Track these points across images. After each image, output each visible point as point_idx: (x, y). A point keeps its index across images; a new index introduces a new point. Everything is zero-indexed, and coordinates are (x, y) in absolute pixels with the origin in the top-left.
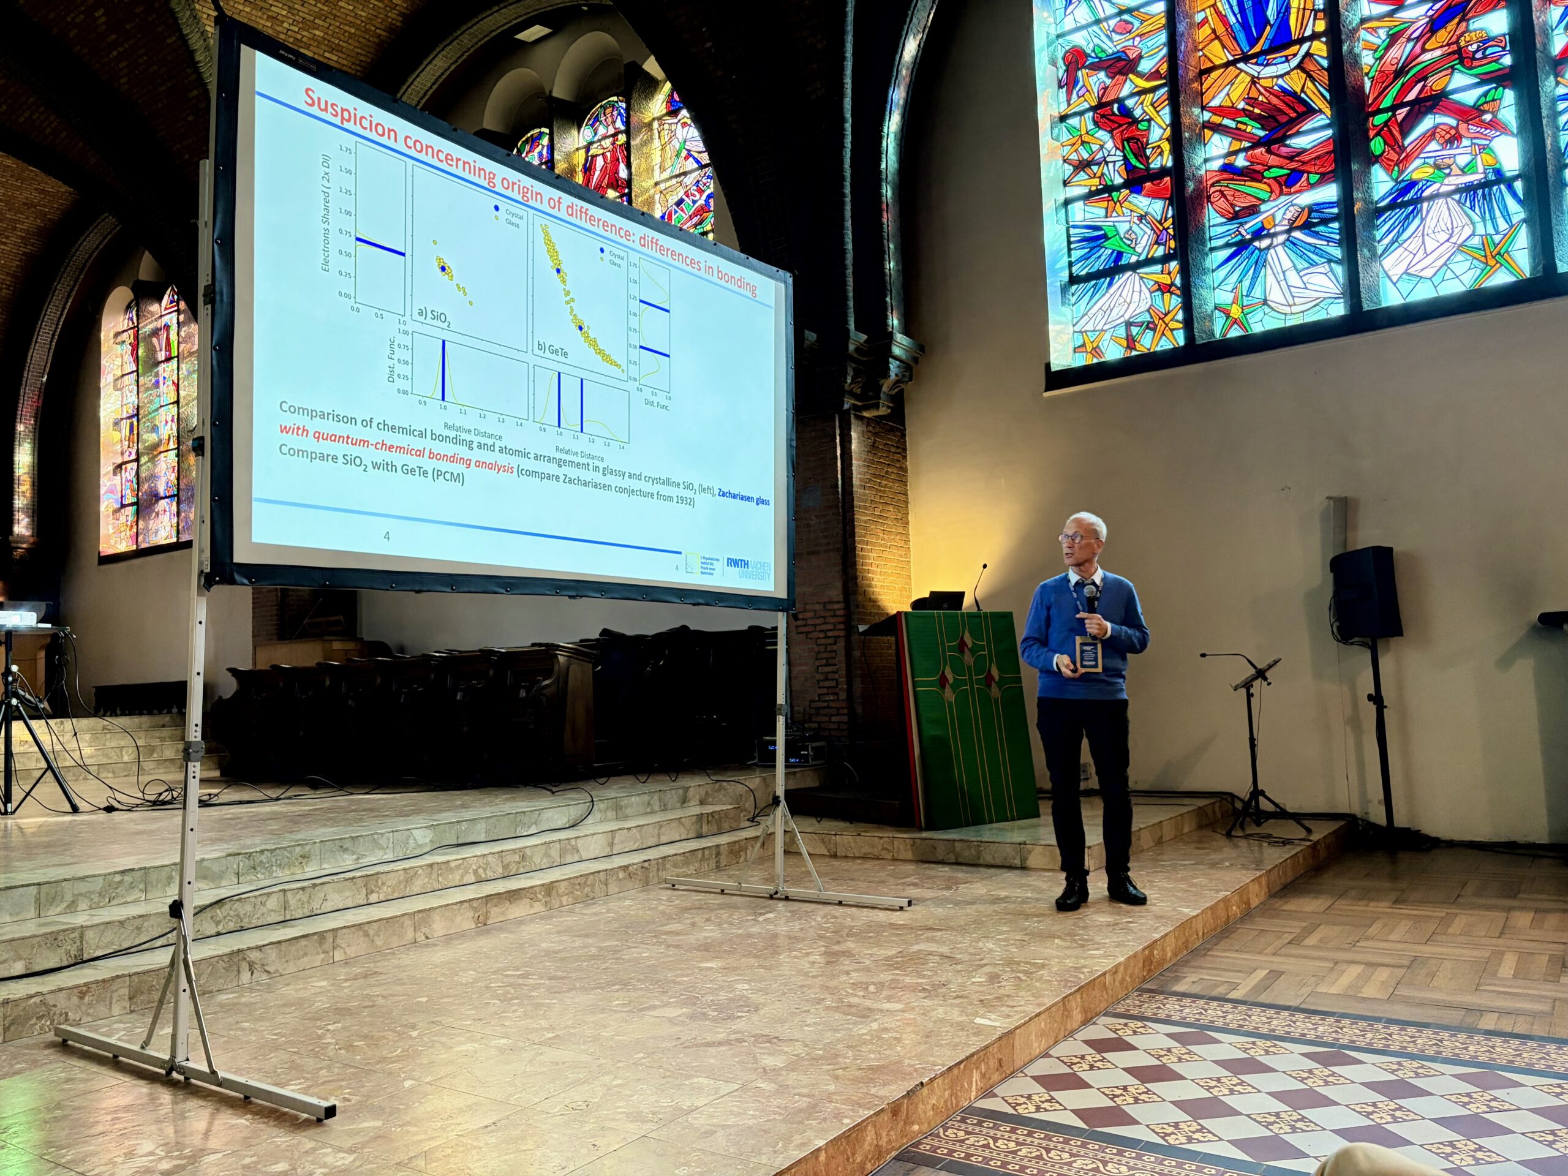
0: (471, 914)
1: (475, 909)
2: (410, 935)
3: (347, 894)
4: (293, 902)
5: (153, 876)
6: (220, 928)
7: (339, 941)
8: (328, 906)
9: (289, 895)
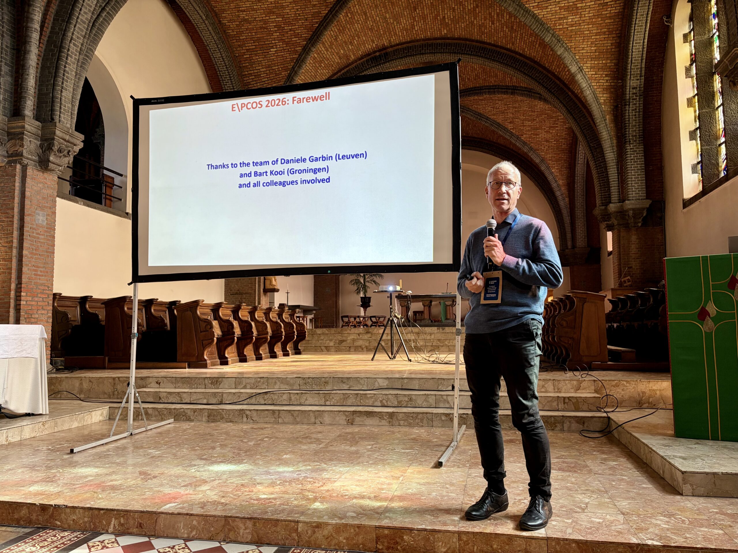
1: (346, 416)
2: (313, 420)
3: (316, 399)
4: (293, 398)
6: (266, 402)
7: (280, 415)
8: (307, 402)
9: (292, 395)
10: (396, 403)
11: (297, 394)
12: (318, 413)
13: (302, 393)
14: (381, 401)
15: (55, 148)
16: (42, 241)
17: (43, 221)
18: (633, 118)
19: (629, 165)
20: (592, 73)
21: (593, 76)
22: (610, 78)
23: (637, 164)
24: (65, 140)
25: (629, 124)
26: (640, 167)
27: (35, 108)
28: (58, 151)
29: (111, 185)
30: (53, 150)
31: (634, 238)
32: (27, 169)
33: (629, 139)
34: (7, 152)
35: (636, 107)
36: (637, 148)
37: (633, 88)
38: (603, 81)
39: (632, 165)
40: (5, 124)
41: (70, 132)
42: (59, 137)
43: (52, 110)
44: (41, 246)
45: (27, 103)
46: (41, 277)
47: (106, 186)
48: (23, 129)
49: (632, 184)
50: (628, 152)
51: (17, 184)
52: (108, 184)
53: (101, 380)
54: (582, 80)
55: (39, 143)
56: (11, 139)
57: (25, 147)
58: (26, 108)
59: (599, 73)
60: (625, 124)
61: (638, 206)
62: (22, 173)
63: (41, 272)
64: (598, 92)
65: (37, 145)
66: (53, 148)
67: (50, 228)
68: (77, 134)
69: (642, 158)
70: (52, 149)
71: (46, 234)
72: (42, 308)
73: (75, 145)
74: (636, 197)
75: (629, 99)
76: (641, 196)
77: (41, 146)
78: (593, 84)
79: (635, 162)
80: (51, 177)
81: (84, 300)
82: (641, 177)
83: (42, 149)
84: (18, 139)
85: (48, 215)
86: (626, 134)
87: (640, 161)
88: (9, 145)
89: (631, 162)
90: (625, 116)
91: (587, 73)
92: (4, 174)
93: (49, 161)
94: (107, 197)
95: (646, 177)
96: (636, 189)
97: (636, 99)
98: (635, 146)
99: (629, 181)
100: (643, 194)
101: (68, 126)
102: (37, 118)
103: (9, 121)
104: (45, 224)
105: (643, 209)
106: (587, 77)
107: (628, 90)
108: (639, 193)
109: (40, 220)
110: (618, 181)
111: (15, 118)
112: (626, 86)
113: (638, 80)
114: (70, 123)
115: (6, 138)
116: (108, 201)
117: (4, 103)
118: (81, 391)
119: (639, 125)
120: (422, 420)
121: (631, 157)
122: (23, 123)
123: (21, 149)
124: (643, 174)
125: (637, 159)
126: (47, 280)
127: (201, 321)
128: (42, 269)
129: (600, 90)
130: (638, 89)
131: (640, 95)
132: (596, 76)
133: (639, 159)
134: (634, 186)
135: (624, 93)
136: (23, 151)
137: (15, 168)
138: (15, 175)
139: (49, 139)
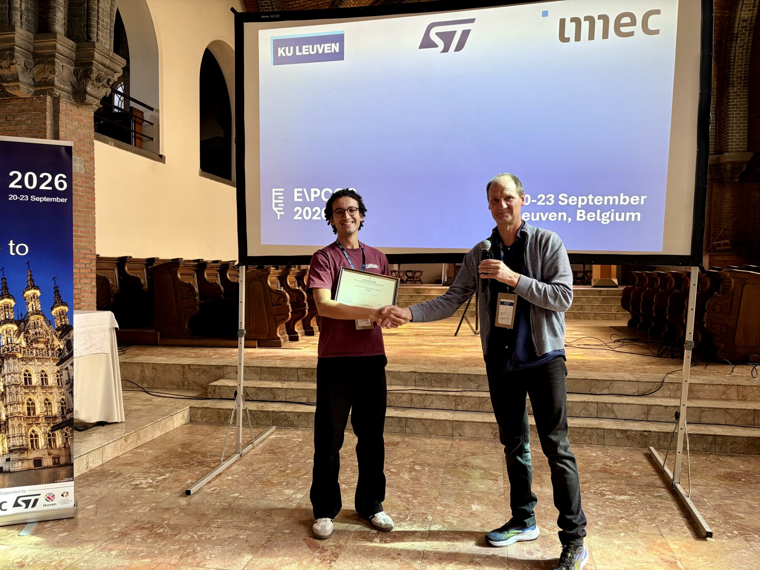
9: (414, 396)
11: (421, 395)
12: (456, 423)
13: (426, 395)
15: (94, 76)
16: (81, 194)
17: (81, 169)
18: (739, 56)
19: (731, 111)
23: (740, 111)
24: (104, 65)
25: (734, 63)
26: (743, 114)
27: (66, 22)
28: (96, 80)
29: (141, 121)
30: (91, 78)
31: (728, 195)
32: (59, 102)
33: (733, 81)
34: (33, 79)
35: (744, 43)
36: (741, 92)
37: (744, 21)
39: (734, 111)
40: (30, 43)
41: (111, 55)
42: (97, 61)
43: (88, 26)
44: (80, 201)
45: (57, 15)
46: (82, 239)
47: (135, 122)
48: (54, 51)
49: (732, 133)
50: (730, 96)
51: (49, 122)
52: (137, 119)
53: (167, 367)
55: (73, 68)
56: (39, 63)
57: (57, 74)
58: (57, 22)
60: (730, 62)
61: (738, 159)
62: (54, 108)
63: (82, 232)
65: (70, 72)
66: (91, 76)
67: (89, 178)
68: (117, 57)
69: (745, 104)
70: (89, 77)
71: (84, 185)
72: (86, 277)
73: (115, 72)
74: (736, 148)
75: (738, 33)
76: (741, 148)
77: (76, 73)
79: (737, 108)
80: (87, 113)
81: (122, 261)
82: (743, 126)
83: (77, 77)
84: (48, 63)
85: (86, 161)
86: (730, 75)
87: (743, 107)
88: (35, 70)
89: (734, 108)
90: (730, 53)
92: (31, 108)
93: (86, 92)
94: (138, 135)
95: (748, 126)
96: (738, 139)
97: (745, 34)
98: (740, 89)
99: (730, 130)
100: (744, 145)
101: (108, 47)
102: (69, 35)
103: (35, 38)
104: (83, 172)
105: (743, 163)
107: (737, 23)
108: (740, 145)
109: (78, 168)
110: (716, 129)
111: (44, 34)
112: (735, 18)
113: (750, 10)
114: (109, 43)
115: (31, 61)
116: (138, 141)
117: (27, 14)
118: (143, 379)
119: (745, 65)
120: (590, 437)
121: (734, 102)
122: (54, 42)
123: (51, 76)
124: (746, 123)
125: (740, 105)
126: (89, 243)
127: (273, 292)
128: (83, 229)
130: (749, 22)
131: (750, 30)
133: (742, 104)
134: (735, 136)
135: (731, 26)
136: (54, 78)
137: (45, 99)
138: (45, 110)
139: (85, 63)
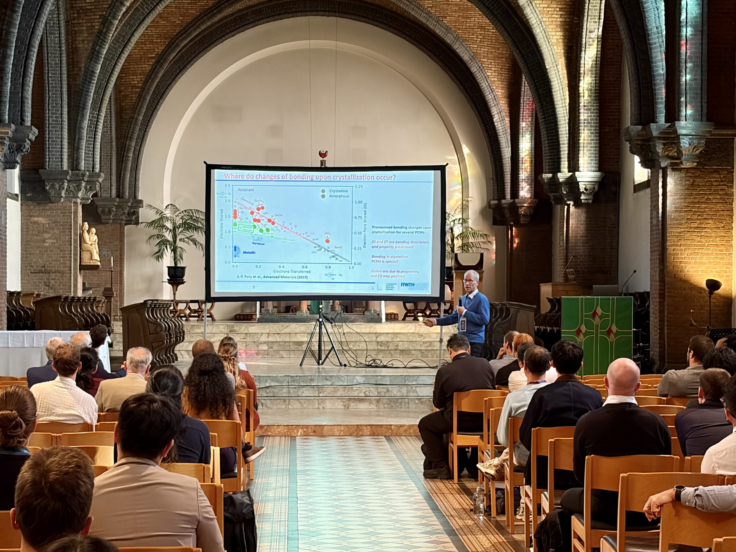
0: (342, 403)
1: (344, 402)
2: (317, 406)
3: (311, 392)
4: (291, 391)
5: (261, 378)
6: (268, 395)
7: (290, 403)
8: (304, 395)
9: (290, 389)
10: (377, 394)
12: (321, 400)
14: (365, 393)
18: (588, 67)
19: (581, 126)
20: (544, 6)
21: (545, 9)
22: (564, 13)
23: (591, 126)
25: (584, 74)
38: (557, 16)
54: (532, 15)
59: (552, 6)
60: (580, 73)
61: (590, 179)
64: (551, 30)
69: (596, 120)
75: (586, 44)
76: (593, 167)
78: (544, 19)
79: (588, 123)
82: (595, 143)
87: (594, 123)
89: (584, 123)
91: (538, 6)
95: (600, 143)
97: (593, 45)
98: (590, 103)
100: (595, 164)
105: (595, 183)
106: (537, 11)
107: (584, 33)
108: (591, 163)
113: (596, 22)
119: (595, 77)
124: (597, 140)
129: (552, 26)
130: (596, 33)
131: (598, 41)
132: (548, 9)
133: (593, 120)
